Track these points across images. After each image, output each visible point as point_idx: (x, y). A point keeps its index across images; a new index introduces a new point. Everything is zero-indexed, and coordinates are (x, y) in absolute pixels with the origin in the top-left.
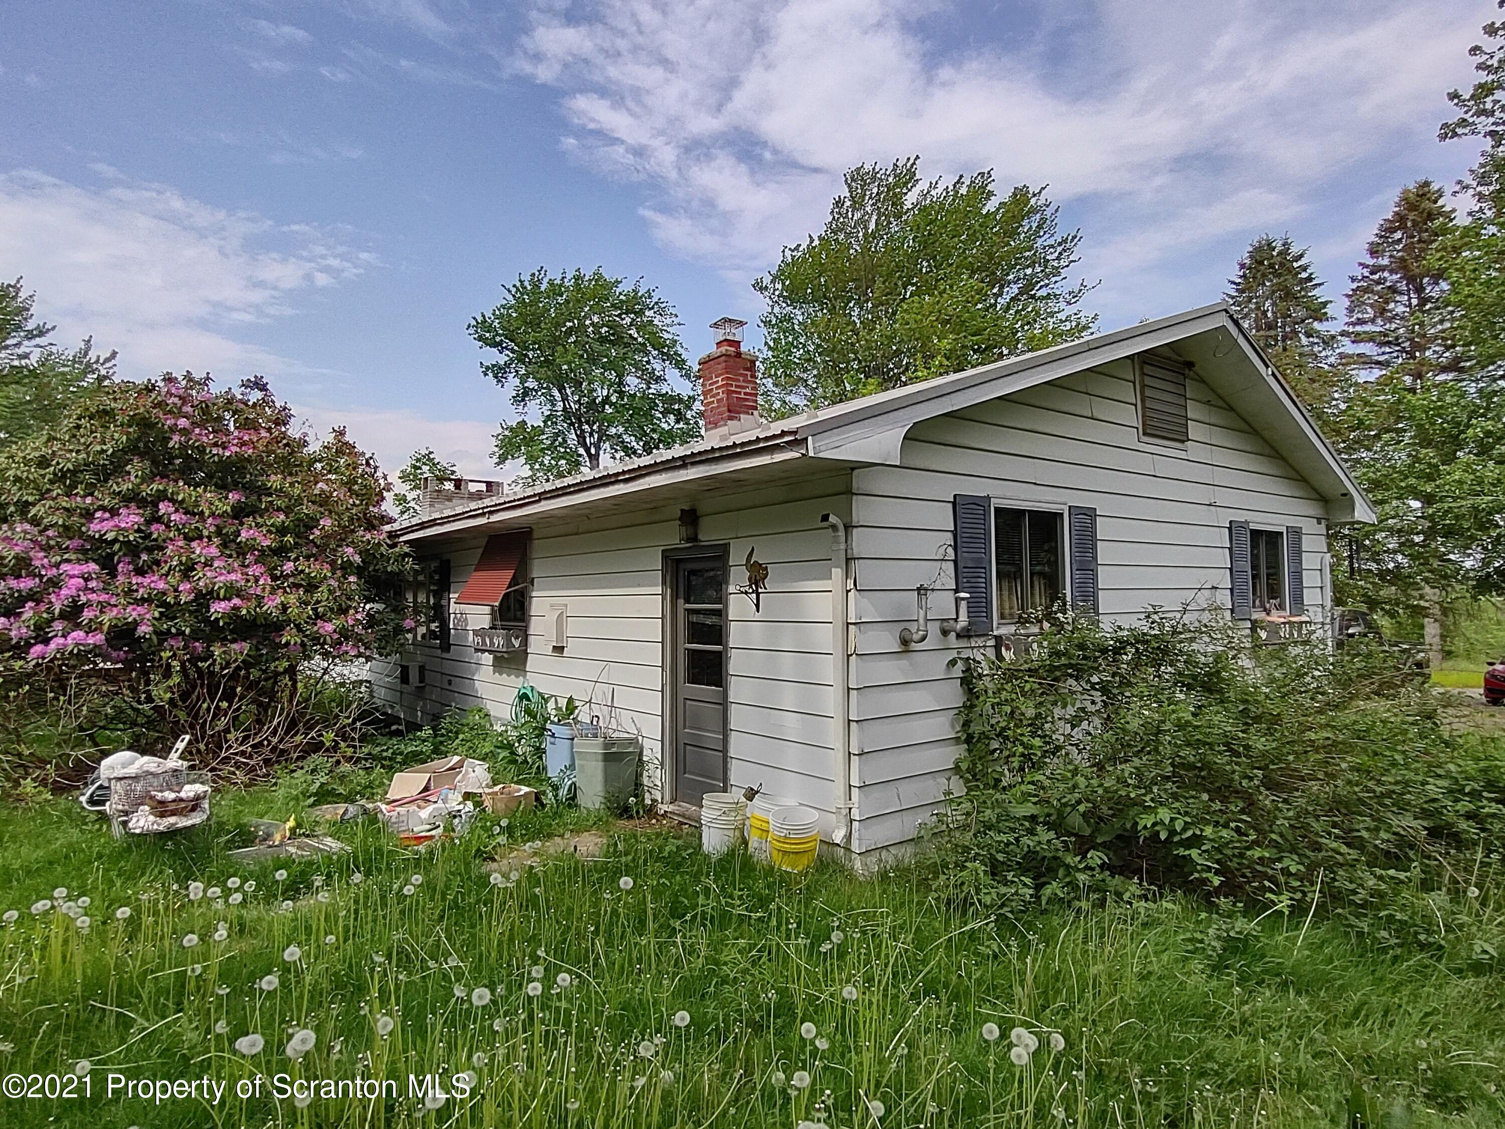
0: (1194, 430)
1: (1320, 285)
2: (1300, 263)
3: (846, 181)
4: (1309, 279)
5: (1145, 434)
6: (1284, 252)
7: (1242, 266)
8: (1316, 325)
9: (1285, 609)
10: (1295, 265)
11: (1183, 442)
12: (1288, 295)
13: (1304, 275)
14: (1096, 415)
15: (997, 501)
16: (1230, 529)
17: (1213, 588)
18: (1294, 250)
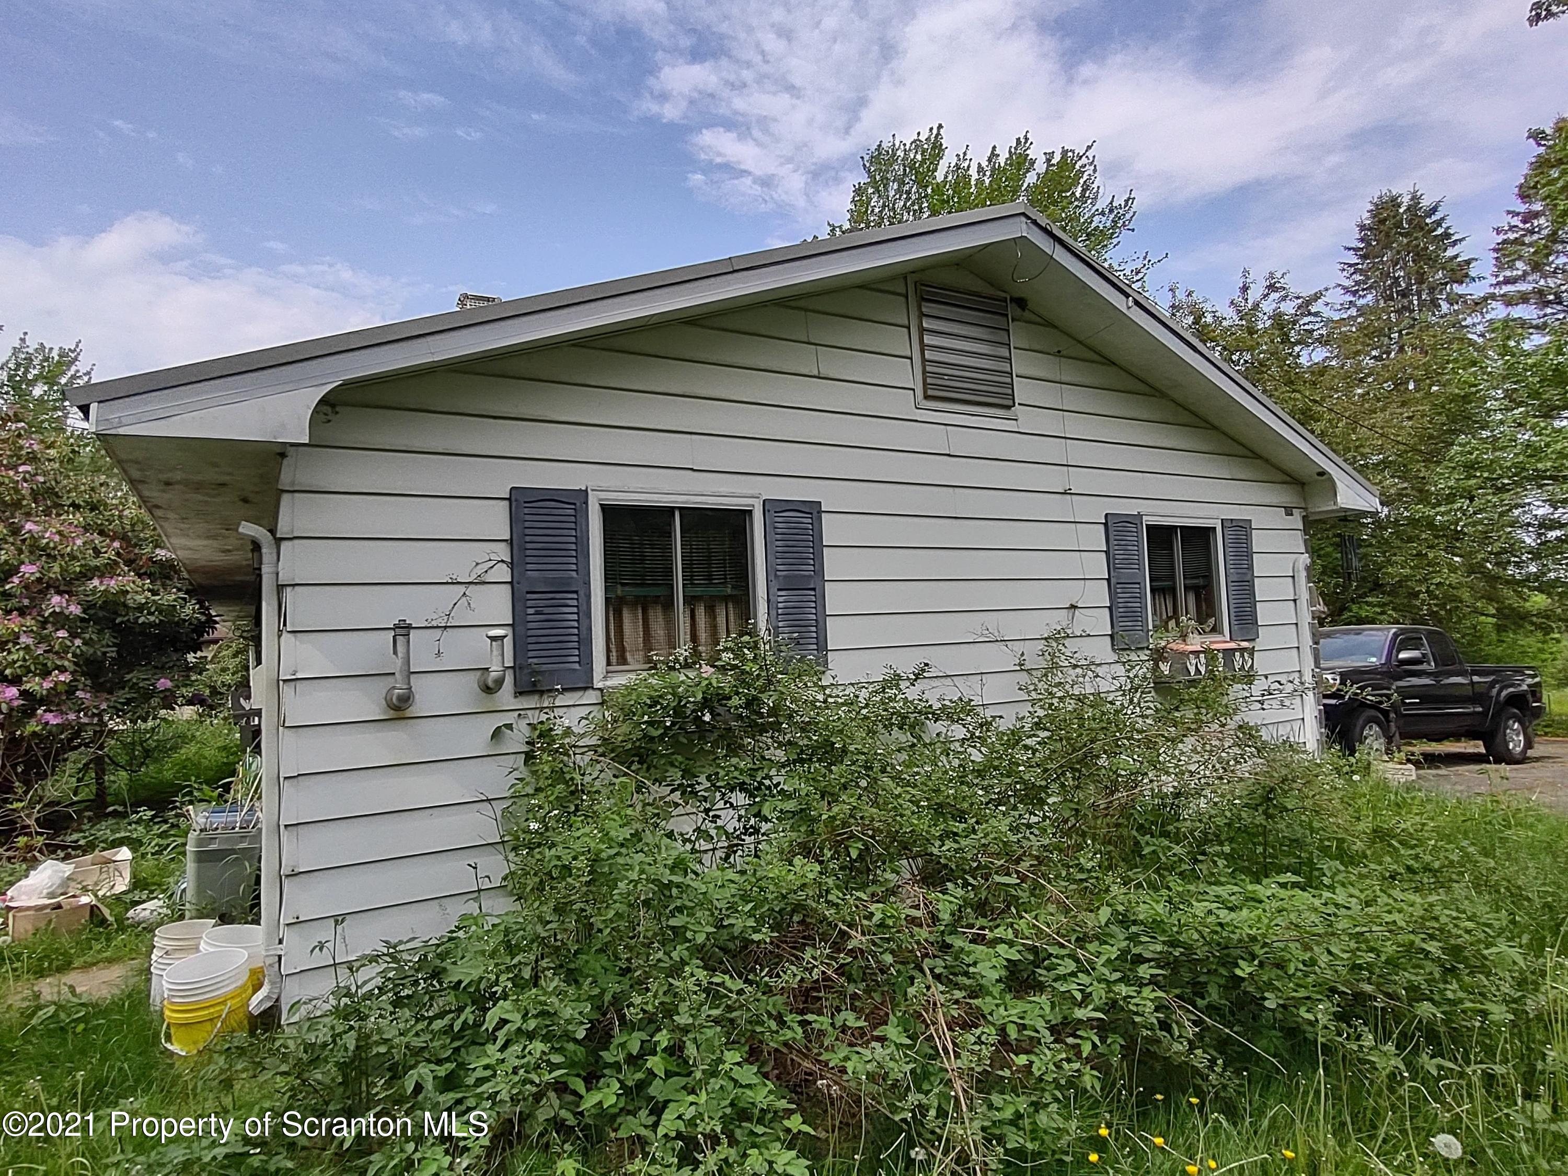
0: (1022, 391)
1: (1461, 240)
2: (1434, 218)
3: (864, 165)
4: (1447, 235)
5: (927, 397)
6: (1414, 206)
7: (1362, 227)
8: (1458, 289)
9: (1221, 633)
10: (1428, 221)
11: (1008, 407)
12: (1420, 255)
13: (1440, 231)
14: (823, 373)
15: (603, 495)
16: (1106, 524)
17: (1073, 607)
18: (1426, 203)
